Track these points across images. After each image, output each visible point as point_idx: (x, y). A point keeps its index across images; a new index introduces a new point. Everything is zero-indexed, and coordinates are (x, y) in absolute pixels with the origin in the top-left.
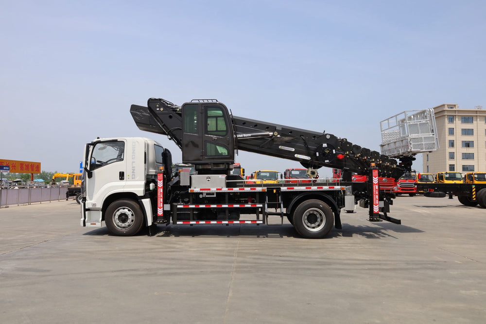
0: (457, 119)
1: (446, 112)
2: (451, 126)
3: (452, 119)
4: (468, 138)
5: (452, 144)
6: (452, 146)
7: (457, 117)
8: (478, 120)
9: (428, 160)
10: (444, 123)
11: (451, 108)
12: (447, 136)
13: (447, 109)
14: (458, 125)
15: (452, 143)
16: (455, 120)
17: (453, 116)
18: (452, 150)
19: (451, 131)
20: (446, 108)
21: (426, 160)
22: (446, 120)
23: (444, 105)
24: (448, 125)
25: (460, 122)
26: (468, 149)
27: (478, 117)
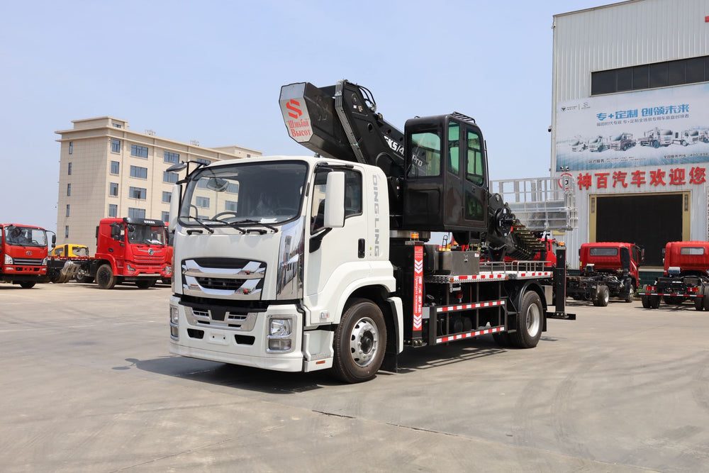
0: (125, 147)
1: (109, 131)
2: (116, 158)
3: (117, 146)
4: (138, 183)
5: (115, 191)
6: (115, 195)
7: (125, 143)
8: (155, 153)
9: (68, 216)
10: (105, 150)
11: (118, 126)
12: (108, 175)
13: (112, 127)
14: (127, 159)
15: (115, 188)
16: (123, 149)
17: (120, 140)
18: (114, 201)
19: (115, 168)
20: (110, 125)
21: (65, 215)
22: (109, 147)
23: (107, 118)
24: (111, 157)
25: (129, 153)
26: (137, 201)
27: (155, 150)
